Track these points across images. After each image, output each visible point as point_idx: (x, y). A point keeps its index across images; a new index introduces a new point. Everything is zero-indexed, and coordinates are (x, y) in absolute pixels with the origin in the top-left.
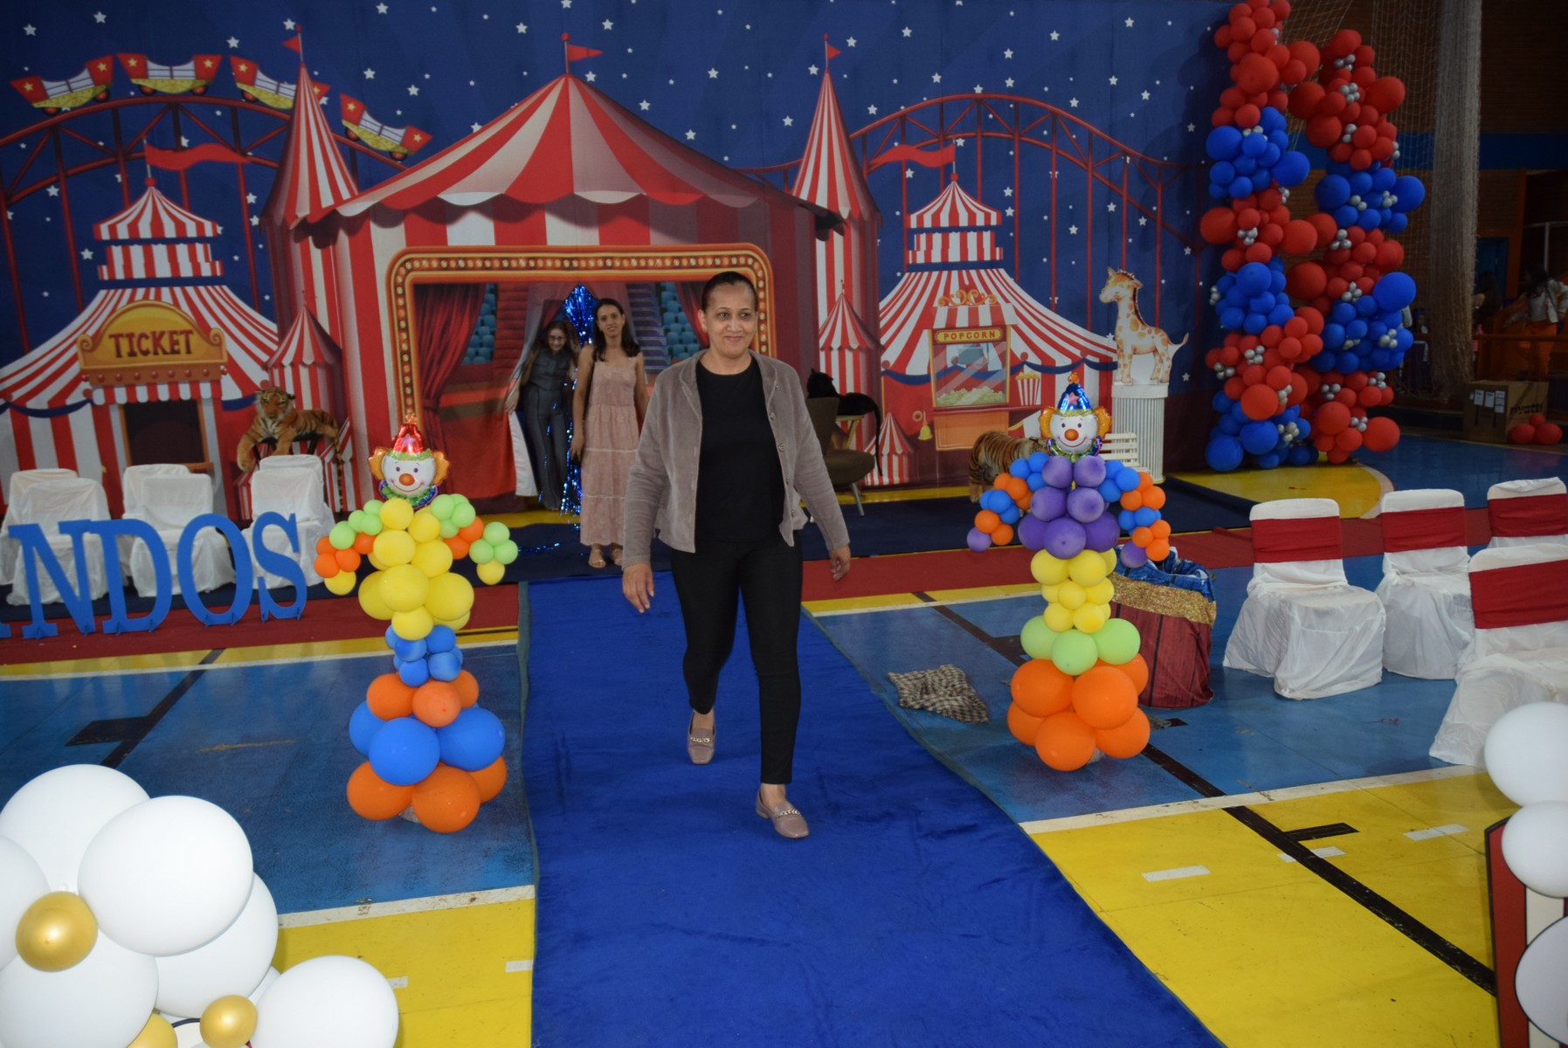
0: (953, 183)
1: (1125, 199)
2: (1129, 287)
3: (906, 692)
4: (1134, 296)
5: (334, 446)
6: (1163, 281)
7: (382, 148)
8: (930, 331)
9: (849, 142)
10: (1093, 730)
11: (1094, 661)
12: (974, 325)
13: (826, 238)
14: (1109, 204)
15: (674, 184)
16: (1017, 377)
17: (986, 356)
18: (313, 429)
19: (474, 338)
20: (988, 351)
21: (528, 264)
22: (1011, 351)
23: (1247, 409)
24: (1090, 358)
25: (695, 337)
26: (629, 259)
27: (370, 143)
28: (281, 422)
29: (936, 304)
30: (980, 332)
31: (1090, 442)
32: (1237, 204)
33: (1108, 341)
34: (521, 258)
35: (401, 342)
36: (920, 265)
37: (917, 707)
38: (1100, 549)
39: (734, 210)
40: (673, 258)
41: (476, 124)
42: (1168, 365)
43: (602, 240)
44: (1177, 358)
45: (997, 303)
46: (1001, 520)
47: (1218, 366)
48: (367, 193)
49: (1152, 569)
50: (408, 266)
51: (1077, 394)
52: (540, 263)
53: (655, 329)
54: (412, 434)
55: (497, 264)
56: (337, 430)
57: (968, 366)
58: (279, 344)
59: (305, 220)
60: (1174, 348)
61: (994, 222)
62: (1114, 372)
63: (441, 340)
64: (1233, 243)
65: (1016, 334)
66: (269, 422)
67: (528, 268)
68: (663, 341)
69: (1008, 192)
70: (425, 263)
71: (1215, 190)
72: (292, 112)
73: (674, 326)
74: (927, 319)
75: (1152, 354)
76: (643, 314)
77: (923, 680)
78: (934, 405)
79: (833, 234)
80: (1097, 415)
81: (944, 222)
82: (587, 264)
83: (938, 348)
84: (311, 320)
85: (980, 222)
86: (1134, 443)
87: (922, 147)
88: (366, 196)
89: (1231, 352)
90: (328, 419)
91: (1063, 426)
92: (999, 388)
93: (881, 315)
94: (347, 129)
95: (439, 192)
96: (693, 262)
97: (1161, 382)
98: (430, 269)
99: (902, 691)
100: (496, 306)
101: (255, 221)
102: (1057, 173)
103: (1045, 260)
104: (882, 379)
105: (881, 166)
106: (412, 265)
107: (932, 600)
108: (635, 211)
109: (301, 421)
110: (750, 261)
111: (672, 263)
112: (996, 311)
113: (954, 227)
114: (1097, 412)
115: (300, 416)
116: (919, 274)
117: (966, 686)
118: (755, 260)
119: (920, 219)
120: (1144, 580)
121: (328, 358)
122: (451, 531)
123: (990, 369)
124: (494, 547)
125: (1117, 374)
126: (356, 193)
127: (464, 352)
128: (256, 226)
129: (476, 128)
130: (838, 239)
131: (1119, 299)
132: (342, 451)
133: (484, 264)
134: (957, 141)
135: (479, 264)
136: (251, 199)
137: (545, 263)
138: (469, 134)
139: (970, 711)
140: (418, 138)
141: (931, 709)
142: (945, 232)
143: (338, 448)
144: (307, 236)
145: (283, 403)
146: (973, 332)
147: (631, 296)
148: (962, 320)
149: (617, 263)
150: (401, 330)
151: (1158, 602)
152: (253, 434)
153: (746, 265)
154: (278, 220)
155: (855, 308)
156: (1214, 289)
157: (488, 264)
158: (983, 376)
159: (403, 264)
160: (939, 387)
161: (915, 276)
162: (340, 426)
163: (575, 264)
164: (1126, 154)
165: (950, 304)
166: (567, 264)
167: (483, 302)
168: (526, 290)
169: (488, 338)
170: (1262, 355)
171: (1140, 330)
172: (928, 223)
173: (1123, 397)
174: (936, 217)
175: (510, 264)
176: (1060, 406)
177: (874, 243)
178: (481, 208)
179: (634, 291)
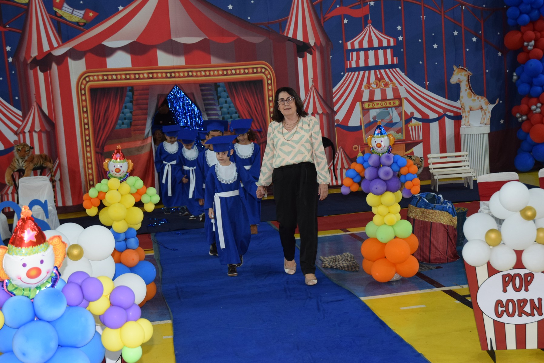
0: (369, 25)
1: (463, 30)
2: (465, 75)
3: (326, 262)
4: (468, 80)
5: (51, 172)
6: (487, 71)
7: (74, 20)
8: (360, 102)
9: (313, 6)
10: (394, 265)
11: (394, 237)
12: (384, 99)
13: (303, 57)
14: (454, 32)
15: (222, 32)
16: (409, 125)
17: (391, 114)
18: (41, 164)
19: (121, 115)
20: (392, 112)
21: (148, 76)
22: (405, 113)
23: (534, 138)
24: (448, 113)
25: (236, 110)
26: (200, 71)
27: (67, 18)
28: (26, 161)
29: (363, 88)
30: (388, 102)
31: (387, 148)
32: (522, 29)
33: (458, 104)
34: (145, 73)
35: (84, 119)
36: (354, 68)
37: (329, 267)
38: (393, 191)
39: (254, 44)
40: (224, 70)
41: (121, 6)
42: (489, 115)
43: (186, 63)
44: (493, 112)
45: (396, 86)
46: (353, 181)
47: (518, 115)
48: (66, 44)
49: (426, 202)
50: (87, 79)
51: (381, 129)
52: (155, 75)
53: (215, 107)
54: (120, 153)
55: (133, 76)
56: (53, 164)
57: (382, 120)
58: (23, 121)
59: (35, 58)
60: (491, 107)
61: (392, 44)
62: (462, 120)
63: (104, 117)
64: (523, 49)
65: (408, 103)
66: (20, 161)
67: (149, 78)
68: (219, 113)
69: (399, 28)
70: (96, 78)
71: (510, 22)
72: (28, 5)
73: (225, 105)
74: (358, 96)
75: (480, 110)
76: (209, 100)
77: (335, 258)
78: (365, 142)
79: (306, 54)
80: (389, 137)
81: (365, 45)
82: (179, 75)
83: (365, 111)
84: (38, 108)
85: (385, 44)
86: (467, 157)
87: (352, 7)
88: (65, 45)
89: (524, 107)
90: (48, 159)
91: (375, 142)
92: (399, 131)
93: (334, 96)
94: (56, 12)
95: (102, 41)
96: (234, 72)
97: (486, 124)
98: (98, 80)
99: (324, 262)
100: (133, 98)
101: (10, 60)
102: (425, 17)
103: (421, 63)
104: (336, 128)
105: (329, 19)
106: (89, 79)
107: (348, 231)
108: (203, 46)
109: (35, 160)
110: (263, 70)
111: (223, 73)
112: (396, 91)
113: (371, 48)
114: (389, 136)
115: (35, 158)
116: (353, 73)
117: (353, 259)
118: (266, 69)
119: (353, 44)
120: (423, 207)
121: (47, 128)
122: (134, 191)
123: (394, 122)
124: (150, 197)
125: (463, 122)
126: (61, 43)
127: (116, 123)
128: (11, 62)
129: (121, 8)
130: (309, 57)
131: (460, 82)
132: (54, 176)
133: (126, 77)
134: (370, 3)
135: (124, 77)
136: (8, 49)
137: (157, 75)
138: (117, 12)
139: (351, 267)
140: (91, 14)
141: (335, 267)
142: (366, 50)
143: (53, 174)
144: (36, 67)
145: (28, 151)
146: (384, 102)
147: (202, 90)
148: (378, 96)
149: (195, 74)
150: (84, 112)
151: (429, 217)
152: (12, 167)
153: (261, 72)
154: (22, 59)
155: (319, 92)
156: (515, 74)
157: (128, 77)
158: (390, 125)
159: (85, 79)
160: (366, 133)
161: (351, 74)
162: (54, 162)
163: (173, 75)
164: (462, 5)
165: (370, 88)
166: (169, 75)
167: (126, 97)
168: (149, 90)
169: (128, 115)
170: (540, 108)
171: (473, 98)
172: (357, 46)
173: (465, 134)
174: (361, 43)
175: (139, 77)
176: (374, 134)
177: (328, 57)
178: (123, 49)
179: (203, 88)
